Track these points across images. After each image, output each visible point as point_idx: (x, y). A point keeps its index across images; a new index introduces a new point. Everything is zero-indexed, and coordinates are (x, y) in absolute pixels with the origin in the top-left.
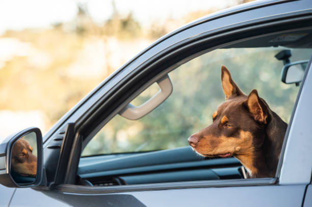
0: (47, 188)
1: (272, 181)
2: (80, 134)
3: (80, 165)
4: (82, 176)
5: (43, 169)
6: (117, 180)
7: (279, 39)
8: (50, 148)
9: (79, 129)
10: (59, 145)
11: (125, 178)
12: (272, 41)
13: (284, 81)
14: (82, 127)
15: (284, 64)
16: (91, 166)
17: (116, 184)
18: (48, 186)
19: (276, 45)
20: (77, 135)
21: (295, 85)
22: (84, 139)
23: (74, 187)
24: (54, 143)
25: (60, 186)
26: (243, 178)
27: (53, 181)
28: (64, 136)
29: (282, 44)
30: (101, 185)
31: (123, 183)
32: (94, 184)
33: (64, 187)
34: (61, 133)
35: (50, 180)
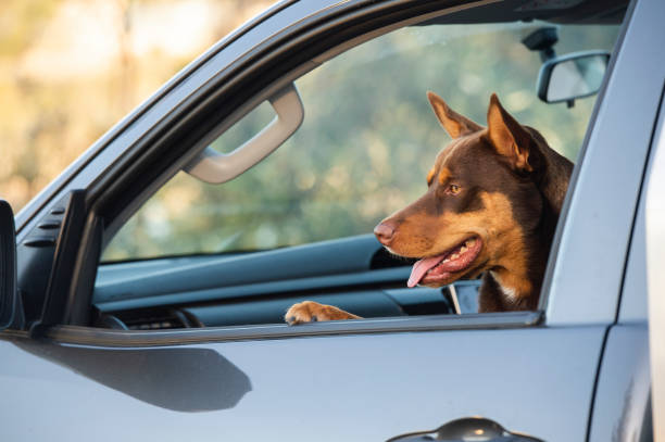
0: (25, 334)
1: (530, 318)
2: (98, 214)
3: (100, 283)
4: (103, 307)
5: (17, 293)
6: (181, 315)
7: (536, 5)
8: (30, 245)
9: (97, 203)
10: (52, 240)
11: (197, 312)
12: (520, 9)
13: (543, 96)
14: (101, 198)
15: (544, 60)
16: (122, 285)
17: (177, 324)
18: (27, 328)
19: (527, 19)
20: (91, 217)
21: (565, 105)
22: (107, 224)
23: (87, 331)
24: (38, 235)
25: (55, 329)
26: (455, 312)
27: (39, 319)
28: (63, 218)
29: (541, 17)
30: (144, 327)
31: (194, 323)
32: (128, 325)
33: (64, 333)
34: (55, 213)
35: (30, 316)
